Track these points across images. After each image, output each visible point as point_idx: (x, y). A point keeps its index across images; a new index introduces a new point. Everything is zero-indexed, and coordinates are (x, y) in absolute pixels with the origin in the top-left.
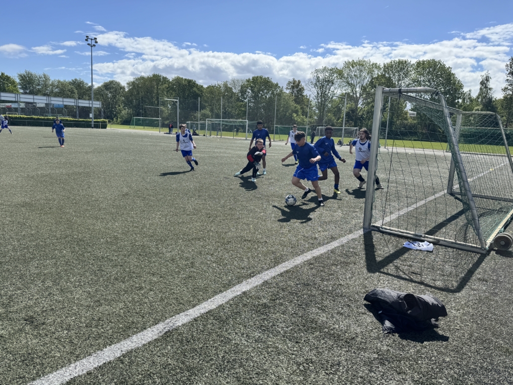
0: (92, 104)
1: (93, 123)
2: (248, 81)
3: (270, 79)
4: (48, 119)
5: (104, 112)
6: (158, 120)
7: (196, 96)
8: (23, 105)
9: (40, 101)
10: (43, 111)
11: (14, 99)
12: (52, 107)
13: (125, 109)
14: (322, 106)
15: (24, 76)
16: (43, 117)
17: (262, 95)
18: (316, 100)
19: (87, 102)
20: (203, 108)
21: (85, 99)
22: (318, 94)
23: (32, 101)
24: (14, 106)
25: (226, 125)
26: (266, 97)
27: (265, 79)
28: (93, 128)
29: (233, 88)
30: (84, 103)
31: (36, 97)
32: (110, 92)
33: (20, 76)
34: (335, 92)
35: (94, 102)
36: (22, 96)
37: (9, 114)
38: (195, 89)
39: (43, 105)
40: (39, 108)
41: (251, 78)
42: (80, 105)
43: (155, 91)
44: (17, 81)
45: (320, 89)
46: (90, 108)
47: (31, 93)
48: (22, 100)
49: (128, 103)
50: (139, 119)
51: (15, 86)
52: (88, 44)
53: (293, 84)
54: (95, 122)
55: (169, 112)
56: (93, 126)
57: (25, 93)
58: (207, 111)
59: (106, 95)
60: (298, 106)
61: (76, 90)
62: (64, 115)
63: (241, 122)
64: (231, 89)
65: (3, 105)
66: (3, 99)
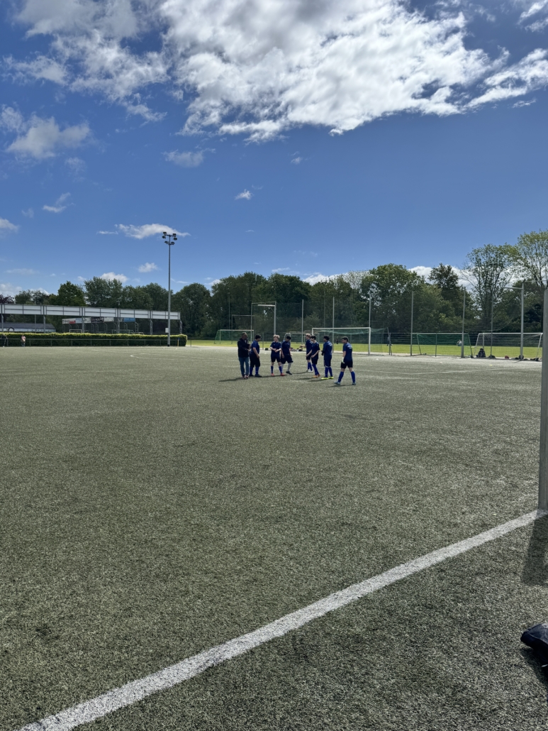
0: (169, 316)
1: (169, 340)
2: (372, 272)
3: (403, 267)
4: (116, 337)
5: (184, 325)
7: (299, 297)
8: (88, 321)
9: (108, 314)
10: (110, 326)
11: (77, 314)
12: (121, 321)
13: (210, 319)
14: (487, 300)
15: (92, 284)
16: (110, 335)
17: (393, 291)
18: (477, 293)
19: (163, 313)
20: (307, 313)
21: (161, 310)
22: (480, 282)
23: (98, 315)
24: (78, 321)
26: (399, 292)
27: (396, 267)
28: (169, 346)
29: (351, 284)
30: (159, 315)
31: (103, 310)
32: (192, 299)
33: (87, 284)
34: (507, 280)
35: (171, 314)
36: (87, 310)
37: (72, 331)
39: (111, 320)
40: (107, 323)
41: (376, 268)
42: (155, 317)
43: (247, 295)
44: (85, 290)
45: (483, 277)
46: (166, 321)
47: (99, 305)
48: (87, 315)
49: (213, 311)
50: (227, 333)
51: (81, 297)
52: (166, 242)
53: (441, 271)
54: (171, 338)
55: (265, 320)
56: (169, 343)
57: (92, 306)
58: (314, 317)
59: (187, 302)
60: (447, 302)
61: (151, 299)
62: (135, 331)
63: (363, 330)
64: (348, 284)
65: (65, 321)
66: (66, 314)
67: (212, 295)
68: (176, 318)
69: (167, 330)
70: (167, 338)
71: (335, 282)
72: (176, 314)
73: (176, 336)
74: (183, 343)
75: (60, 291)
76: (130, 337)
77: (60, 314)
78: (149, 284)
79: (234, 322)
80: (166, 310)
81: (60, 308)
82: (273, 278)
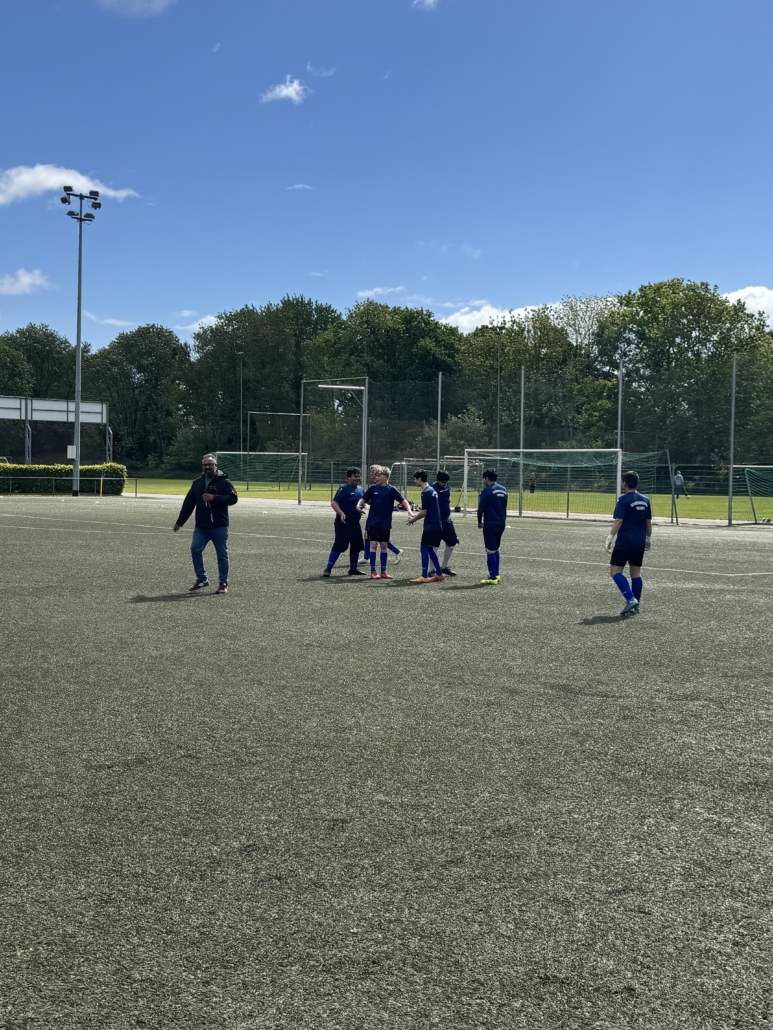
0: (77, 412)
5: (117, 438)
6: (295, 459)
17: (681, 351)
19: (61, 405)
21: (55, 398)
25: (539, 470)
28: (75, 494)
30: (50, 411)
32: (140, 369)
35: (84, 407)
42: (37, 417)
46: (69, 426)
49: (198, 401)
52: (71, 213)
54: (83, 473)
55: (337, 427)
56: (76, 487)
59: (128, 376)
61: (27, 367)
63: (598, 455)
64: (561, 333)
67: (194, 356)
68: (97, 419)
69: (72, 452)
70: (70, 473)
71: (529, 325)
72: (97, 407)
73: (97, 466)
74: (114, 489)
78: (24, 326)
79: (254, 430)
80: (68, 396)
82: (361, 315)
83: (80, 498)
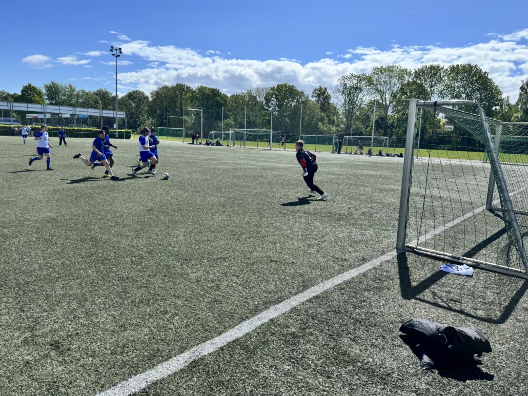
0: (116, 114)
1: (117, 133)
2: (273, 89)
3: (295, 86)
4: (73, 130)
5: (128, 122)
6: (181, 130)
7: (219, 105)
8: (49, 116)
9: (66, 112)
10: (68, 121)
11: (40, 110)
12: (77, 117)
13: (149, 119)
14: (349, 114)
15: (51, 87)
16: (68, 128)
17: (287, 104)
18: (343, 108)
19: (112, 112)
20: (226, 117)
21: (109, 110)
22: (345, 100)
23: (57, 112)
24: (40, 116)
25: (250, 135)
26: (291, 105)
27: (289, 86)
28: (117, 138)
29: (257, 97)
30: (108, 114)
31: (61, 108)
32: (134, 102)
33: (46, 86)
34: (364, 99)
35: (118, 113)
36: (48, 107)
37: (36, 125)
38: (218, 98)
39: (68, 116)
40: (65, 118)
41: (276, 86)
42: (104, 115)
43: (179, 101)
44: (44, 91)
45: (348, 97)
46: (114, 118)
47: (57, 104)
48: (48, 111)
49: (152, 112)
50: (163, 130)
51: (41, 97)
52: (113, 55)
53: (319, 91)
54: (119, 132)
55: (193, 121)
56: (117, 136)
57: (51, 104)
58: (231, 121)
59: (130, 104)
60: (323, 114)
61: (100, 101)
62: (88, 125)
63: (265, 131)
64: (255, 98)
65: (29, 116)
66: (30, 110)
67: (150, 99)
68: (122, 116)
69: (115, 126)
70: (115, 132)
71: (246, 95)
72: (122, 113)
73: (123, 130)
74: (128, 137)
75: (22, 91)
76: (84, 131)
77: (25, 109)
78: (99, 89)
79: (169, 122)
80: (114, 110)
81: (25, 105)
82: (199, 89)
83: (118, 139)
